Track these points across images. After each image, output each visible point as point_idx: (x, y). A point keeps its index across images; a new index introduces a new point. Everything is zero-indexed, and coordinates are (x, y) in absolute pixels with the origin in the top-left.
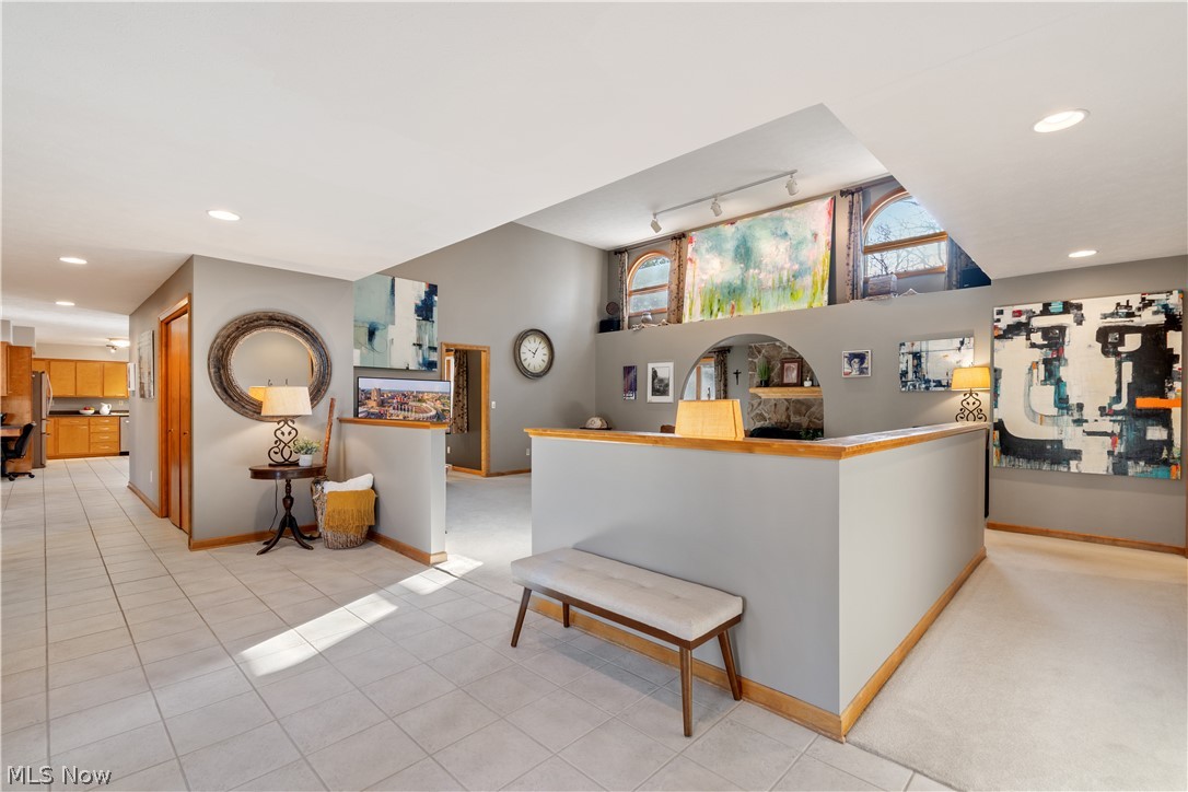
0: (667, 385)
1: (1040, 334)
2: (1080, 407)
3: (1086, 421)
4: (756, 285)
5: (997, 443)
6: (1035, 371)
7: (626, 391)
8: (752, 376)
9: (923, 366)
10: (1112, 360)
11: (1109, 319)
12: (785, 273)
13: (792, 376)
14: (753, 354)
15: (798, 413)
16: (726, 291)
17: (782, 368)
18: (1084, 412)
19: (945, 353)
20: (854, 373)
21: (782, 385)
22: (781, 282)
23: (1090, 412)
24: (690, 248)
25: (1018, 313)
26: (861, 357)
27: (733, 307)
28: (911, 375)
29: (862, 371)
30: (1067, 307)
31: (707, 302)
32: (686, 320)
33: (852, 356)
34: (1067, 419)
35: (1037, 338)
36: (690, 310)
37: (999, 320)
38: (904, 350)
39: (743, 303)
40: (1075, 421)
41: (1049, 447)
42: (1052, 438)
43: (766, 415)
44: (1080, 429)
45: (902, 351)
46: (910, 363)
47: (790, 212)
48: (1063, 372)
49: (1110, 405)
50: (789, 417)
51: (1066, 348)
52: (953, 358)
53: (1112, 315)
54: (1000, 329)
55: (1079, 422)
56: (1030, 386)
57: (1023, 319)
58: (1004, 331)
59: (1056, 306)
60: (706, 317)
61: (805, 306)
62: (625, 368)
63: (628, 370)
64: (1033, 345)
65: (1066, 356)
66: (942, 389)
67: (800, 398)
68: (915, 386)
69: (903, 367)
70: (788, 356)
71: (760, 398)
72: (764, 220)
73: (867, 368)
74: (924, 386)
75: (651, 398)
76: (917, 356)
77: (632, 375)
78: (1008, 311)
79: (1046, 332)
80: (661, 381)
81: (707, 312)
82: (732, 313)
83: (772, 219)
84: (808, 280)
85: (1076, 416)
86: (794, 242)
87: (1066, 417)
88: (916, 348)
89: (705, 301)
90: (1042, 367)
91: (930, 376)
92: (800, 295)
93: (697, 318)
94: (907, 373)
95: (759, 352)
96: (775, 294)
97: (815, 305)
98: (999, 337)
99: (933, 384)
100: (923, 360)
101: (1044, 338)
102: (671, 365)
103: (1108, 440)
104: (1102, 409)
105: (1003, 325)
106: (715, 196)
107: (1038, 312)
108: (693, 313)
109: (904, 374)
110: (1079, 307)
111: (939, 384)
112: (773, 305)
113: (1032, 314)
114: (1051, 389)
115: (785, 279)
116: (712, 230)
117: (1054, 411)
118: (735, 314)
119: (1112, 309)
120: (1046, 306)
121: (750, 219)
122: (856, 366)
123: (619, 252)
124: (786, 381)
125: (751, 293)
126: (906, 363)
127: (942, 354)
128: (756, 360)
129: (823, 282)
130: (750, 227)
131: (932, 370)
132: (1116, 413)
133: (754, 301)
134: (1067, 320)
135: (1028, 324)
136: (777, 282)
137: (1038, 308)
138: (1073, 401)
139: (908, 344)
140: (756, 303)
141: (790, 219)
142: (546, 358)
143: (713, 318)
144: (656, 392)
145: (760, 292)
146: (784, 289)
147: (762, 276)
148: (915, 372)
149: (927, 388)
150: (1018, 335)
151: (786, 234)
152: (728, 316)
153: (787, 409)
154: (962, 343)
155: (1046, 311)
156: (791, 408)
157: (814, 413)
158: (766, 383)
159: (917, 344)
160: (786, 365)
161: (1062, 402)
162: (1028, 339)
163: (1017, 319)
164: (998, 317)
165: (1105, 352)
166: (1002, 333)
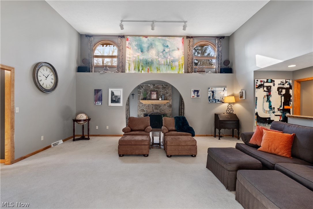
0: (119, 99)
1: (266, 88)
2: (274, 108)
3: (275, 112)
4: (157, 62)
5: (256, 119)
6: (265, 98)
7: (96, 101)
8: (139, 96)
9: (215, 95)
10: (280, 96)
11: (280, 85)
12: (168, 60)
13: (154, 96)
14: (140, 88)
15: (156, 109)
16: (145, 62)
17: (151, 94)
18: (275, 110)
19: (220, 92)
20: (195, 97)
21: (150, 99)
22: (167, 62)
23: (276, 110)
24: (127, 42)
25: (261, 81)
26: (198, 91)
27: (148, 69)
28: (211, 98)
29: (198, 96)
30: (272, 81)
31: (137, 66)
32: (127, 71)
33: (195, 91)
34: (271, 112)
35: (265, 89)
36: (129, 68)
37: (257, 83)
38: (210, 90)
39: (152, 68)
40: (273, 112)
41: (268, 119)
42: (268, 117)
43: (145, 110)
44: (274, 114)
45: (209, 90)
46: (211, 94)
47: (169, 39)
48: (271, 99)
49: (280, 108)
50: (153, 110)
51: (271, 92)
52: (222, 93)
53: (280, 84)
54: (257, 85)
55: (274, 112)
56: (264, 102)
57: (262, 83)
58: (258, 86)
59: (269, 81)
60: (137, 72)
61: (177, 72)
62: (95, 90)
63: (97, 91)
64: (265, 91)
65: (271, 94)
66: (219, 102)
67: (157, 104)
68: (212, 101)
69: (209, 95)
70: (153, 90)
71: (142, 104)
72: (159, 39)
73: (199, 95)
74: (215, 101)
75: (110, 104)
76: (213, 92)
77: (99, 93)
78: (259, 80)
79: (267, 87)
80: (116, 97)
81: (137, 70)
82: (148, 71)
83: (162, 40)
84: (177, 63)
85: (273, 111)
86: (171, 50)
87: (271, 111)
88: (213, 90)
89: (135, 65)
90: (266, 97)
91: (216, 98)
92: (174, 68)
93: (133, 71)
94: (210, 97)
95: (142, 88)
96: (165, 67)
97: (180, 72)
98: (257, 88)
99: (217, 101)
100: (215, 93)
101: (267, 89)
102: (121, 90)
103: (279, 117)
104: (278, 109)
105: (258, 84)
106: (153, 22)
107: (266, 82)
108: (130, 69)
109: (209, 97)
110: (274, 81)
111: (218, 101)
112: (164, 70)
113: (264, 82)
114: (268, 103)
115: (168, 62)
116: (137, 38)
117: (268, 109)
118: (150, 72)
119: (280, 83)
120: (267, 80)
121: (154, 37)
122: (196, 94)
123: (88, 36)
124: (152, 98)
125: (155, 65)
126: (210, 94)
127: (219, 92)
128: (141, 90)
129: (182, 65)
130: (153, 40)
131: (217, 97)
132: (281, 110)
133: (157, 68)
134: (271, 84)
135: (263, 85)
136: (165, 62)
137: (266, 80)
138: (273, 107)
139: (211, 88)
140: (158, 69)
141: (169, 41)
142: (53, 81)
143: (140, 72)
144: (113, 101)
145: (159, 65)
146: (168, 65)
147: (160, 59)
148: (212, 97)
149: (216, 102)
150: (261, 88)
151: (168, 46)
152: (147, 72)
153: (153, 108)
154: (224, 89)
155: (267, 82)
156: (154, 107)
157: (161, 109)
158: (145, 99)
159: (213, 88)
160: (152, 93)
161: (270, 107)
162: (263, 89)
163: (261, 83)
164: (257, 82)
165: (279, 94)
166: (258, 87)
